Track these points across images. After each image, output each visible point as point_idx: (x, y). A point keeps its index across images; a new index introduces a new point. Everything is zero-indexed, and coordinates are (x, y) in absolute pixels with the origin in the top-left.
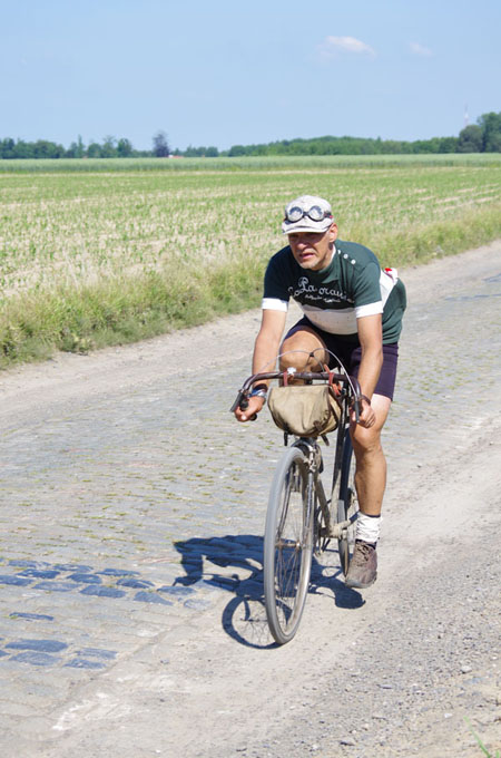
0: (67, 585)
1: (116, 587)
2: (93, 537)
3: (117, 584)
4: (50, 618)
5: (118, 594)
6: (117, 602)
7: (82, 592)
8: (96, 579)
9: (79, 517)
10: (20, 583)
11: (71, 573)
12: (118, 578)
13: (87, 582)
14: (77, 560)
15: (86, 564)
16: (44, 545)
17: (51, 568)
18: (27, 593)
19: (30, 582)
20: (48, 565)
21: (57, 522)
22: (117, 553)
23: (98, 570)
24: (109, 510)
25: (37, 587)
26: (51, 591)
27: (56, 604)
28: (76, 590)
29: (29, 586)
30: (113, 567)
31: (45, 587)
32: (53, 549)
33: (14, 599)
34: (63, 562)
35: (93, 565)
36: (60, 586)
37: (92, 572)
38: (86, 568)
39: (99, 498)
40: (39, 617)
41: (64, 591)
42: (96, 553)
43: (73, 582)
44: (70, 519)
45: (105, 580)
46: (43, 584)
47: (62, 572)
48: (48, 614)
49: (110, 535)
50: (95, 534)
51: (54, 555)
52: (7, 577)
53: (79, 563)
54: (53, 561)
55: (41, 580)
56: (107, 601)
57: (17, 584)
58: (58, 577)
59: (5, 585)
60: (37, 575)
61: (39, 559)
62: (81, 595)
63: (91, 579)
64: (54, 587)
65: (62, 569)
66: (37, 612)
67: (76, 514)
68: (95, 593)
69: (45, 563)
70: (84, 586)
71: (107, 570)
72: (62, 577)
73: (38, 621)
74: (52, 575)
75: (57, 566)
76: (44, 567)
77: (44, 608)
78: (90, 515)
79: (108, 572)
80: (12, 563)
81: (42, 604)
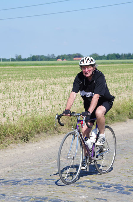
0: (113, 190)
1: (128, 191)
2: (125, 176)
3: (129, 190)
4: (106, 200)
5: (129, 194)
6: (128, 196)
7: (118, 192)
8: (123, 189)
9: (122, 169)
10: (99, 189)
11: (115, 186)
12: (130, 189)
13: (120, 189)
14: (118, 183)
15: (120, 184)
16: (109, 178)
17: (109, 185)
18: (100, 192)
19: (102, 188)
20: (109, 184)
21: (115, 171)
22: (131, 181)
23: (124, 186)
24: (131, 168)
25: (104, 190)
26: (108, 191)
27: (109, 196)
28: (116, 192)
29: (102, 190)
30: (129, 185)
31: (106, 190)
32: (111, 179)
33: (96, 194)
34: (114, 183)
35: (123, 184)
36: (111, 190)
37: (122, 186)
38: (120, 185)
39: (130, 164)
40: (102, 199)
41: (112, 192)
42: (124, 181)
43: (115, 189)
44: (119, 170)
45: (126, 189)
46: (106, 189)
47: (113, 186)
48: (106, 199)
49: (130, 175)
50: (126, 175)
51: (112, 181)
52: (95, 187)
53: (118, 184)
54: (111, 182)
55: (106, 188)
56: (125, 196)
57: (98, 189)
58: (111, 187)
59: (94, 189)
60: (105, 186)
61: (106, 182)
62: (117, 193)
63: (121, 188)
64: (109, 190)
65: (113, 185)
66: (102, 198)
67: (121, 169)
68: (121, 193)
69: (108, 183)
70: (118, 190)
71: (127, 186)
72: (112, 188)
73: (102, 201)
74: (109, 187)
75: (111, 184)
76: (107, 184)
77: (105, 197)
78: (125, 169)
79: (127, 187)
80: (98, 183)
81: (104, 196)
